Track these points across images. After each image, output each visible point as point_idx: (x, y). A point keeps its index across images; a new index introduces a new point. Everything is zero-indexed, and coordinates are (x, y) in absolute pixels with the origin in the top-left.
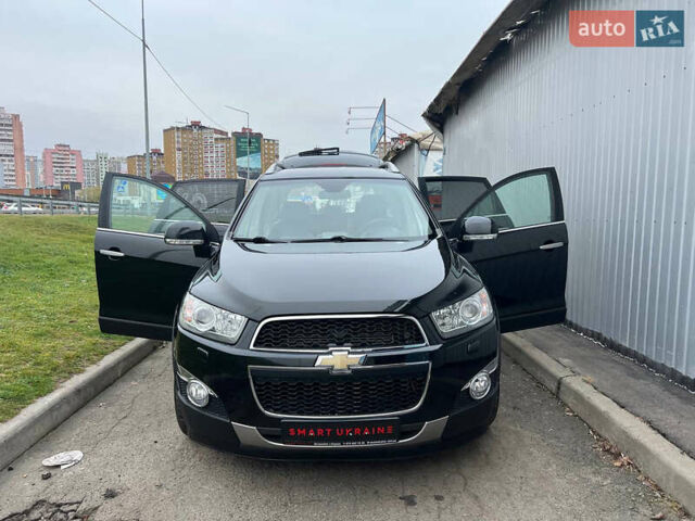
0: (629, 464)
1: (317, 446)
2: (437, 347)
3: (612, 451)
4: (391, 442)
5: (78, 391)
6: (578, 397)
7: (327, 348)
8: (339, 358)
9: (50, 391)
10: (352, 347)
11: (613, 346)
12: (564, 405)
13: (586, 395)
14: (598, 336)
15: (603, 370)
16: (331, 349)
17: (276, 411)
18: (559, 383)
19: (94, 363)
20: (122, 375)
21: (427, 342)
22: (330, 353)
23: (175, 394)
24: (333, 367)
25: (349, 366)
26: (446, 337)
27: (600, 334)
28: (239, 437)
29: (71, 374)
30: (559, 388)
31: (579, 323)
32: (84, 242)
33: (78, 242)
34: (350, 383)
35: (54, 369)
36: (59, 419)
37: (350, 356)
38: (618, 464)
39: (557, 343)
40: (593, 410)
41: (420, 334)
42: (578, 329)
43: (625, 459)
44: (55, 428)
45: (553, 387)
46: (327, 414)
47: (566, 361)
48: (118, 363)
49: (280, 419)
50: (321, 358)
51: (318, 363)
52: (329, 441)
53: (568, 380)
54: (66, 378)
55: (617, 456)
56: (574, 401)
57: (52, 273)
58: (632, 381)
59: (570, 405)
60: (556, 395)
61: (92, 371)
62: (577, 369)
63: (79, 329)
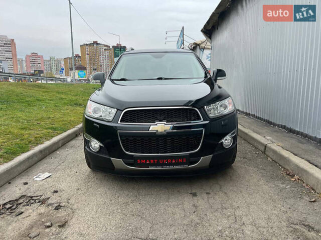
0: (299, 179)
1: (150, 168)
2: (207, 122)
3: (291, 174)
4: (186, 166)
5: (41, 151)
6: (275, 152)
7: (155, 122)
8: (160, 127)
9: (28, 151)
10: (167, 122)
11: (291, 131)
12: (268, 156)
13: (278, 151)
14: (284, 127)
15: (286, 141)
16: (156, 123)
17: (131, 152)
18: (266, 146)
19: (48, 140)
20: (61, 146)
21: (202, 119)
22: (156, 125)
23: (85, 149)
24: (157, 131)
25: (165, 130)
26: (211, 118)
27: (285, 126)
28: (114, 165)
29: (38, 144)
30: (265, 149)
31: (275, 122)
32: (44, 92)
33: (41, 92)
34: (166, 139)
35: (30, 142)
36: (33, 163)
37: (166, 126)
38: (294, 180)
39: (264, 131)
40: (282, 157)
41: (199, 116)
42: (274, 125)
43: (296, 177)
44: (30, 167)
45: (263, 149)
46: (155, 153)
47: (268, 138)
48: (59, 141)
49: (133, 155)
50: (152, 127)
51: (150, 129)
52: (156, 165)
53: (269, 145)
54: (35, 146)
55: (293, 176)
56: (273, 154)
57: (29, 104)
58: (300, 145)
59: (271, 156)
60: (264, 152)
61: (47, 143)
62: (274, 141)
63: (42, 126)
